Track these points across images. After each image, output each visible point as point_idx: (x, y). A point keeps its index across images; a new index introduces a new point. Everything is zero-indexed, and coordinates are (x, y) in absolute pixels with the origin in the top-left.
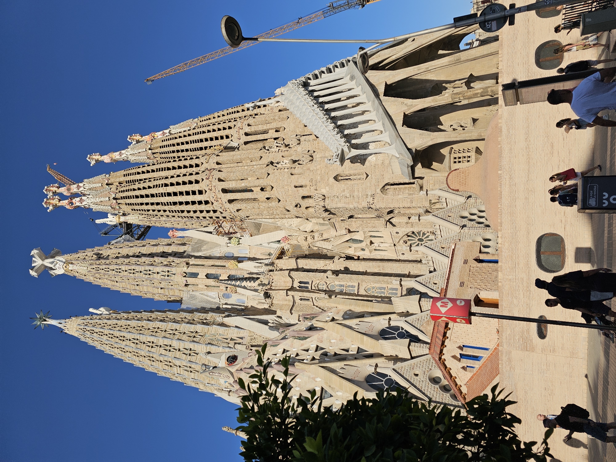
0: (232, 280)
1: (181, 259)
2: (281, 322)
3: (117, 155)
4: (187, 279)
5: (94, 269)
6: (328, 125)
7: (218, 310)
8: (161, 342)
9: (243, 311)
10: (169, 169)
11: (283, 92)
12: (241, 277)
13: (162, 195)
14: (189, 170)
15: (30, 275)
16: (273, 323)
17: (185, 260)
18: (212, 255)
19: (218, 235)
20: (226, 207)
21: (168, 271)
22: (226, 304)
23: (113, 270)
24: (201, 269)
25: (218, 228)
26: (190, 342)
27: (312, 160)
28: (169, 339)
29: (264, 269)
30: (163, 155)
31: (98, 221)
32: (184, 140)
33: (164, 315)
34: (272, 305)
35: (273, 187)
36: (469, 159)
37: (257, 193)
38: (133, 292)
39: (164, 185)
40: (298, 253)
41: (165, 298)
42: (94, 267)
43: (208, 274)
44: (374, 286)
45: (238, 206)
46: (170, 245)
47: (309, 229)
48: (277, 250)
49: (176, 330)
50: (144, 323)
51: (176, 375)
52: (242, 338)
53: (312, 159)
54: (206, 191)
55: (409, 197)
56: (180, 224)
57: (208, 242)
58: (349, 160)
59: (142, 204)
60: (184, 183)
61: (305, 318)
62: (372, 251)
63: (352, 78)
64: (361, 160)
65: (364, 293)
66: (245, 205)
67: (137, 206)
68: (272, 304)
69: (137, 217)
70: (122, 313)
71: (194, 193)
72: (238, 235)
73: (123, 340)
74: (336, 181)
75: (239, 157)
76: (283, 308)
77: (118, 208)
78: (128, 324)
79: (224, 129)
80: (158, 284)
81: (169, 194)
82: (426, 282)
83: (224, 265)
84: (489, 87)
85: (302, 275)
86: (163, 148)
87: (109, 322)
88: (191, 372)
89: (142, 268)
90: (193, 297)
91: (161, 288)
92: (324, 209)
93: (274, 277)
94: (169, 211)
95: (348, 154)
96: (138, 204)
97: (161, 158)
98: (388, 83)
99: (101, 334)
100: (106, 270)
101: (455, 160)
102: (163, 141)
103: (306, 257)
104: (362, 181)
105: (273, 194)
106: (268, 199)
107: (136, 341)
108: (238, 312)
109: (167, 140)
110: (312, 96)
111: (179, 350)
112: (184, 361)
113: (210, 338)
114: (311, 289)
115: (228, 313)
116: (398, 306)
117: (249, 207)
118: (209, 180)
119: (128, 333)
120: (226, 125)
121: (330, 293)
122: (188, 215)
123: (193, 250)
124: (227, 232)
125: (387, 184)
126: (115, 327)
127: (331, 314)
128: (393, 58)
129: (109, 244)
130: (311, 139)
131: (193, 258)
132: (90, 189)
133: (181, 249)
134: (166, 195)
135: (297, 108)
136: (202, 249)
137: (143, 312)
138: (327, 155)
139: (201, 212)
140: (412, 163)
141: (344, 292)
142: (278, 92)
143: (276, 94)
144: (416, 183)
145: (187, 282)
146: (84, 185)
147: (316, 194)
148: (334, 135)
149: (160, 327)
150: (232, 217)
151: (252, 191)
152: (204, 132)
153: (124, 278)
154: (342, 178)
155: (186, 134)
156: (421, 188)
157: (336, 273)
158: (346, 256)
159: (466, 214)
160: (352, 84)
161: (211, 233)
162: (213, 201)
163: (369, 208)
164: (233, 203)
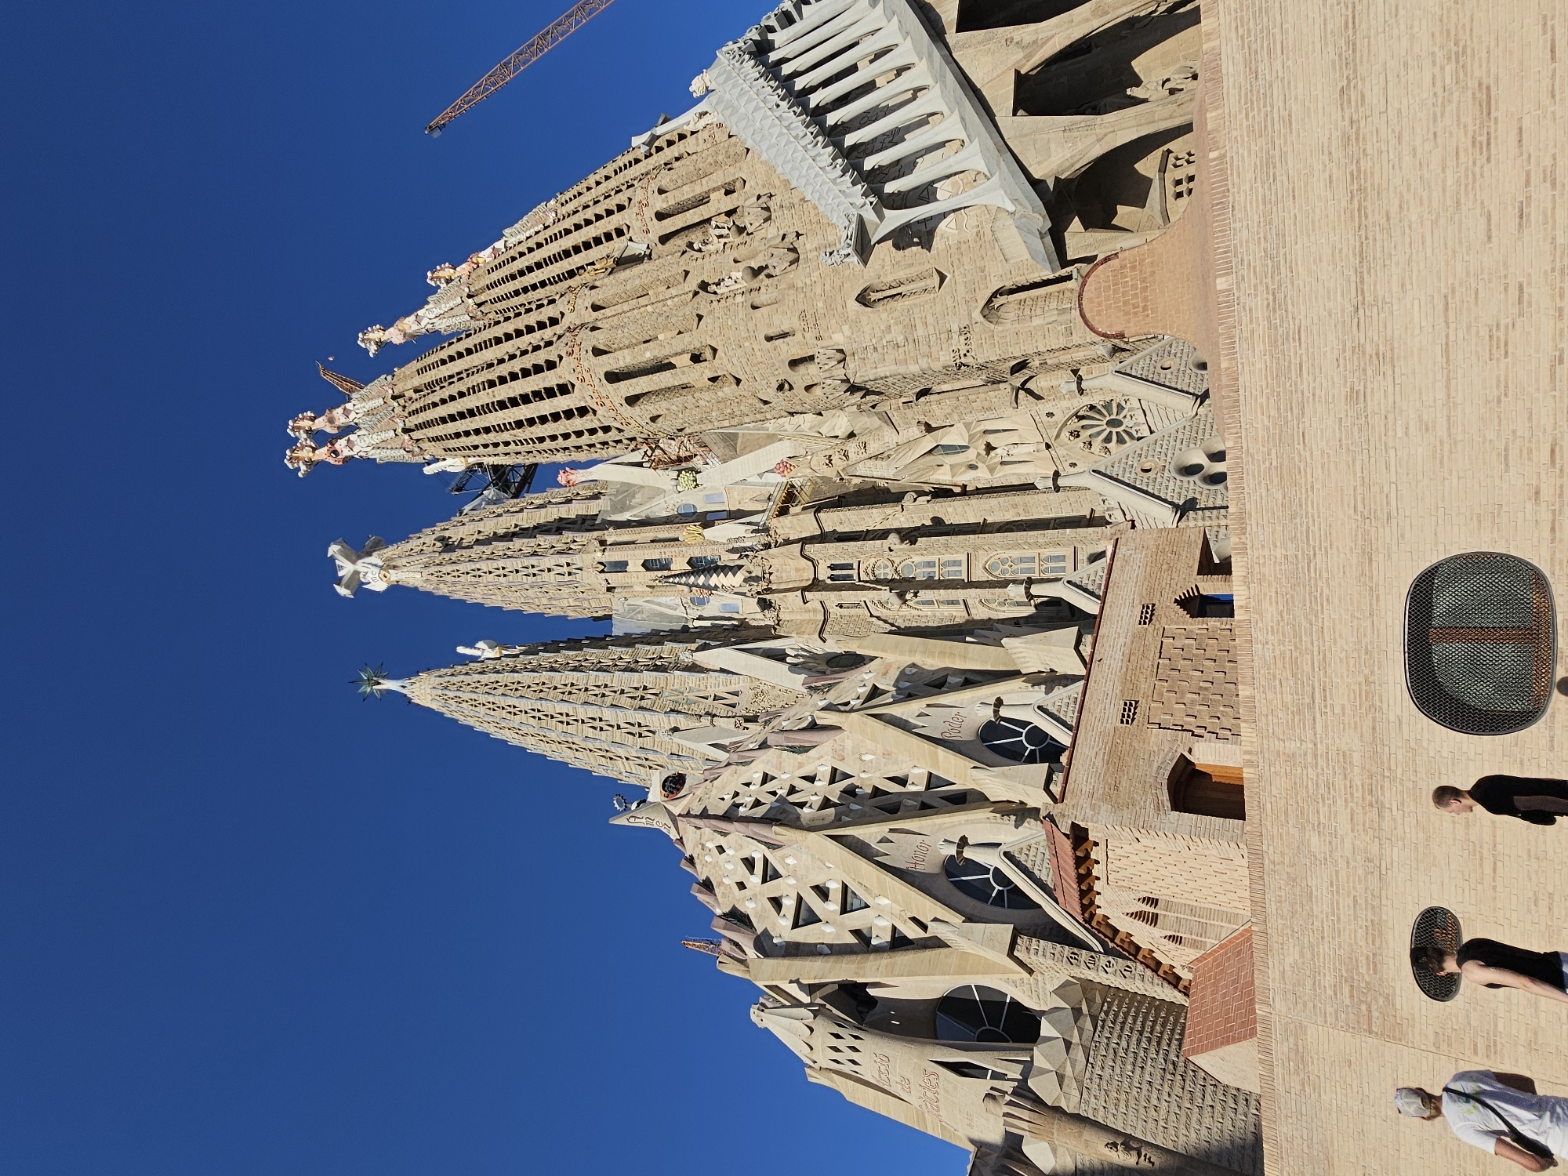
1: (589, 533)
14: (538, 337)
17: (596, 534)
20: (625, 415)
21: (568, 565)
22: (699, 618)
27: (796, 261)
35: (715, 350)
37: (685, 370)
39: (487, 385)
45: (650, 408)
46: (571, 501)
53: (795, 256)
54: (573, 386)
57: (642, 487)
58: (886, 243)
60: (526, 373)
66: (664, 404)
71: (550, 393)
74: (864, 307)
92: (845, 386)
104: (932, 296)
105: (721, 365)
106: (713, 380)
117: (675, 407)
118: (574, 356)
122: (553, 445)
125: (997, 293)
131: (611, 530)
133: (593, 508)
134: (497, 408)
136: (631, 503)
139: (579, 434)
142: (697, 86)
145: (609, 582)
146: (354, 406)
147: (821, 351)
148: (833, 181)
151: (671, 366)
154: (880, 295)
160: (875, 18)
162: (595, 407)
163: (960, 367)
164: (638, 403)
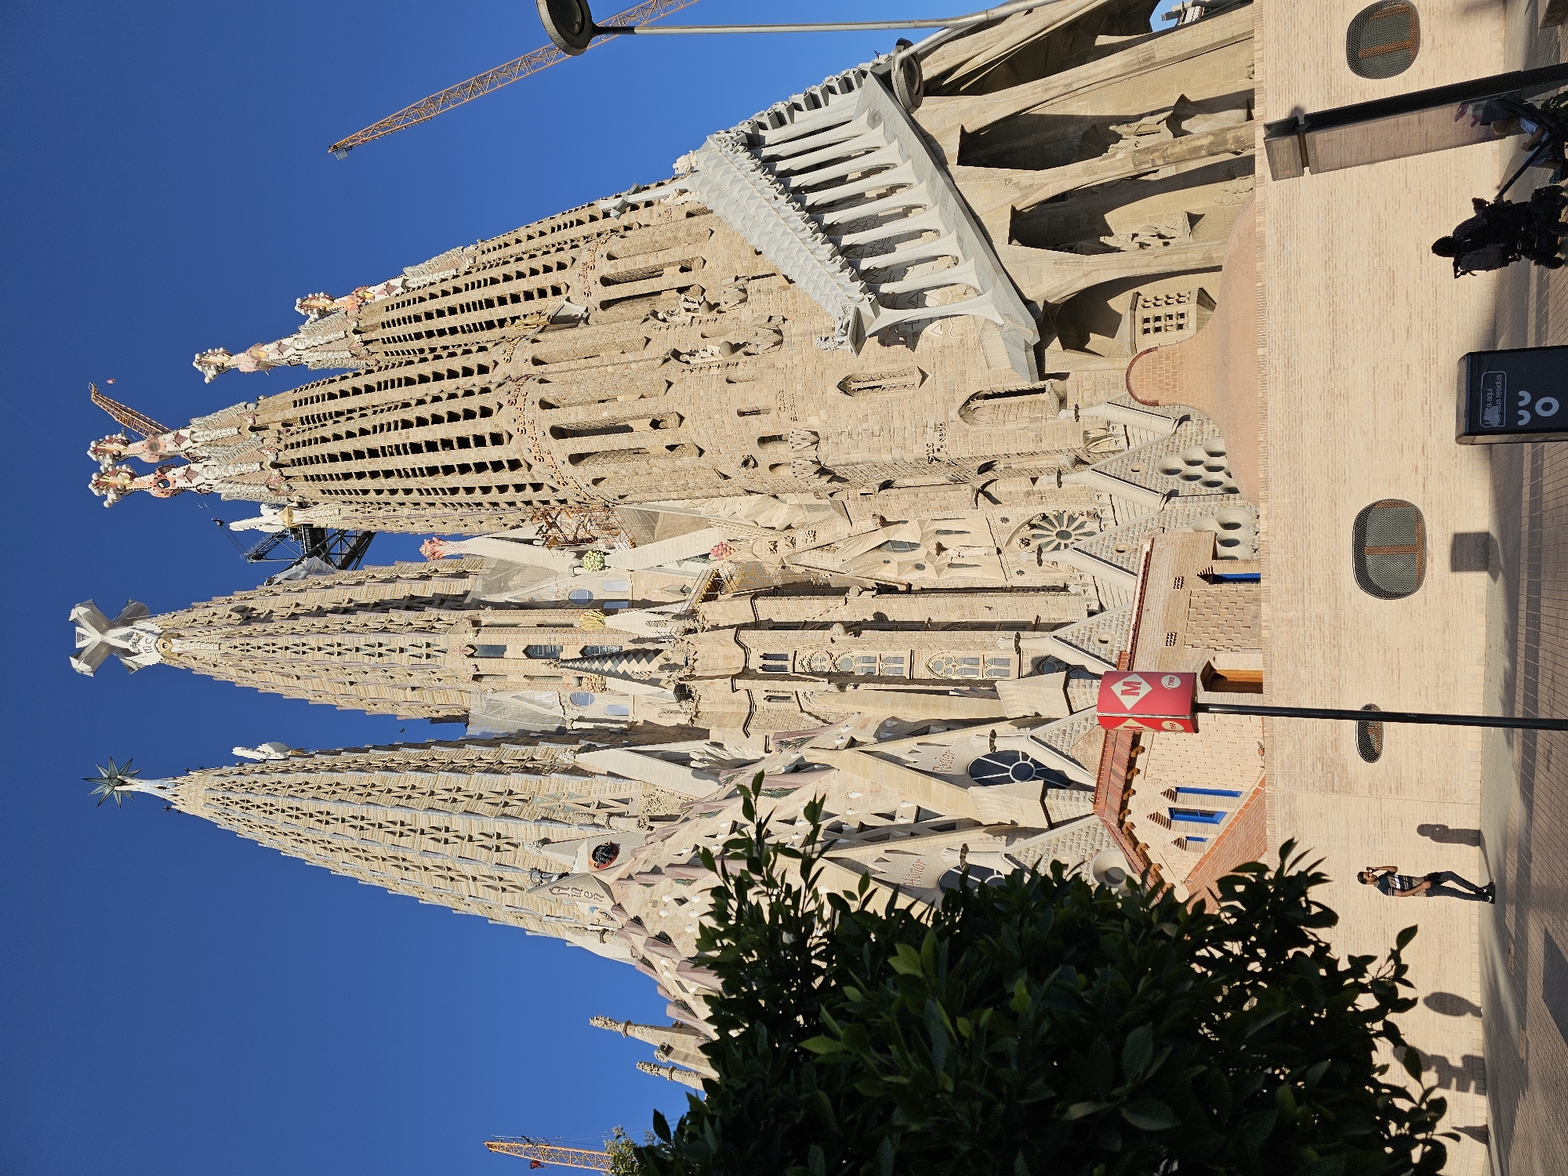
0: (591, 659)
1: (458, 612)
2: (723, 757)
3: (273, 352)
4: (478, 661)
5: (236, 647)
6: (817, 248)
7: (560, 735)
8: (423, 821)
9: (626, 734)
10: (410, 382)
11: (694, 165)
12: (616, 649)
13: (398, 450)
14: (463, 382)
15: (74, 670)
16: (700, 760)
17: (467, 613)
18: (538, 600)
19: (549, 548)
20: (564, 474)
21: (428, 645)
22: (581, 719)
23: (287, 648)
24: (510, 636)
25: (547, 530)
26: (496, 817)
27: (780, 342)
28: (442, 814)
29: (675, 627)
30: (392, 347)
31: (236, 526)
32: (443, 303)
33: (425, 754)
34: (696, 716)
35: (682, 418)
36: (1181, 321)
37: (643, 436)
38: (341, 702)
39: (400, 424)
40: (758, 584)
41: (425, 714)
42: (237, 642)
43: (529, 647)
44: (950, 655)
45: (596, 469)
46: (428, 578)
47: (781, 522)
48: (701, 578)
49: (459, 789)
50: (377, 777)
51: (468, 900)
52: (625, 802)
53: (779, 338)
54: (510, 436)
55: (1032, 426)
56: (450, 524)
57: (525, 567)
58: (876, 338)
59: (347, 476)
60: (453, 417)
61: (781, 742)
62: (942, 570)
63: (875, 119)
64: (906, 335)
65: (927, 675)
66: (613, 467)
67: (336, 482)
68: (697, 713)
69: (337, 512)
70: (317, 756)
71: (480, 441)
72: (601, 545)
73: (327, 823)
74: (843, 395)
75: (590, 341)
76: (725, 722)
77: (286, 488)
78: (336, 781)
79: (547, 269)
80: (403, 678)
81: (416, 448)
82: (1081, 638)
83: (570, 622)
84: (1229, 129)
85: (768, 639)
86: (389, 326)
87: (287, 779)
88: (504, 890)
89: (360, 641)
90: (494, 707)
91: (413, 689)
92: (816, 468)
93: (698, 647)
94: (419, 490)
95: (873, 321)
96: (337, 475)
97: (386, 353)
98: (969, 130)
99: (268, 808)
100: (267, 648)
101: (1146, 326)
102: (388, 310)
103: (776, 592)
104: (911, 392)
105: (686, 434)
106: (671, 448)
107: (358, 823)
108: (613, 737)
109: (398, 305)
110: (771, 172)
111: (470, 839)
112: (485, 863)
113: (546, 805)
114: (794, 672)
115: (588, 742)
116: (1013, 700)
117: (623, 472)
118: (517, 406)
119: (338, 804)
120: (552, 260)
121: (841, 679)
122: (468, 499)
123: (488, 589)
124: (571, 538)
125: (975, 396)
126: (303, 791)
127: (847, 729)
128: (980, 61)
129: (270, 583)
130: (775, 288)
132: (209, 444)
133: (457, 587)
134: (409, 450)
135: (734, 207)
136: (510, 584)
137: (371, 751)
138: (817, 327)
139: (503, 489)
140: (1038, 339)
141: (877, 674)
142: (681, 164)
143: (676, 172)
144: (1048, 389)
145: (478, 670)
146: (193, 432)
147: (795, 431)
148: (833, 275)
149: (417, 785)
150: (582, 500)
152: (494, 281)
153: (315, 667)
154: (860, 385)
155: (448, 286)
156: (1062, 401)
157: (854, 628)
158: (877, 584)
159: (1177, 463)
160: (873, 137)
161: (530, 542)
162: (532, 461)
163: (932, 460)
164: (582, 462)
